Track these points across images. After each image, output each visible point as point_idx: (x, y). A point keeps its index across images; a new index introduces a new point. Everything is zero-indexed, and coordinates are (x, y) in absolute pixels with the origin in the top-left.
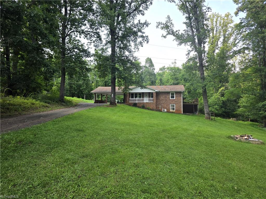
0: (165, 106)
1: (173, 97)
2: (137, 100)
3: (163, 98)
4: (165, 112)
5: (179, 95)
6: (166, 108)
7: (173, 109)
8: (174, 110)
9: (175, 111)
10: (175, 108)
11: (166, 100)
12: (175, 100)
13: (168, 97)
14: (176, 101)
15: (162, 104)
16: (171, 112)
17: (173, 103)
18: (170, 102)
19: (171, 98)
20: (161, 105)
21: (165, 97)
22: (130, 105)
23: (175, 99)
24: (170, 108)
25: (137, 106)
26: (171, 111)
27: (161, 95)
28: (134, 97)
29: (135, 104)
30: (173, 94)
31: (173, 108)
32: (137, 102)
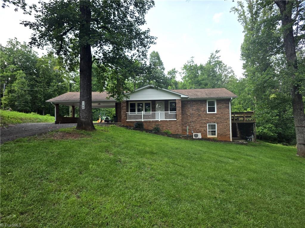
0: (198, 127)
1: (212, 109)
2: (142, 116)
3: (194, 112)
4: (199, 139)
5: (225, 105)
6: (200, 132)
7: (213, 133)
8: (215, 134)
9: (216, 136)
10: (216, 130)
11: (199, 115)
12: (217, 116)
13: (203, 109)
14: (218, 118)
15: (191, 122)
16: (209, 139)
17: (213, 120)
18: (207, 119)
19: (209, 112)
20: (189, 125)
21: (198, 109)
22: (128, 126)
23: (216, 112)
24: (208, 130)
25: (143, 128)
26: (209, 136)
27: (189, 106)
28: (136, 110)
29: (139, 125)
30: (211, 104)
31: (212, 131)
32: (143, 120)
